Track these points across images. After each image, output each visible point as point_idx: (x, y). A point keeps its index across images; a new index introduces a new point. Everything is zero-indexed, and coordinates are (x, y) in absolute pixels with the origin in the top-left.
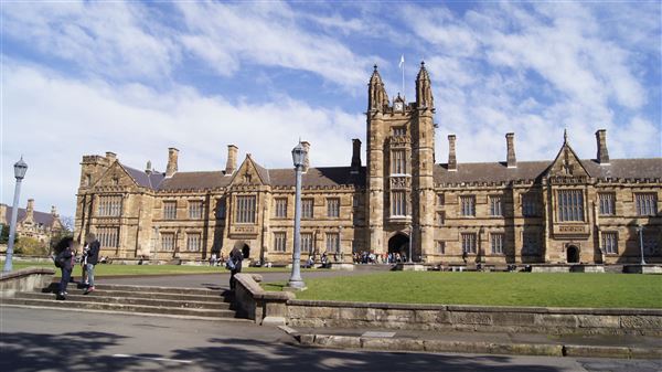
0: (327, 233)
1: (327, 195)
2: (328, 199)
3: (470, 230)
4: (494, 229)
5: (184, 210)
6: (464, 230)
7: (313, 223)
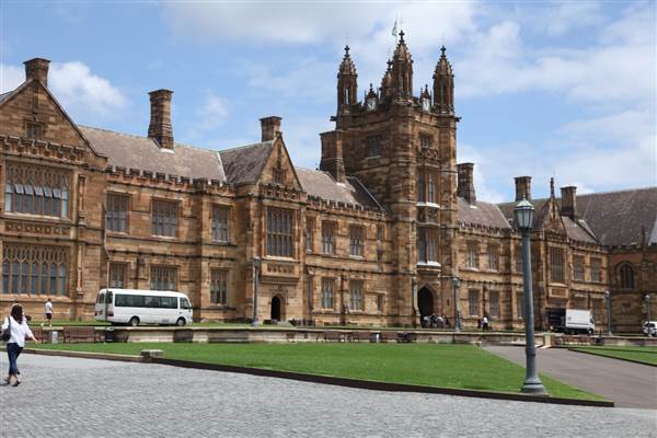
0: (352, 282)
1: (351, 221)
2: (352, 227)
3: (476, 287)
4: (492, 288)
5: (146, 218)
6: (470, 287)
7: (337, 264)
